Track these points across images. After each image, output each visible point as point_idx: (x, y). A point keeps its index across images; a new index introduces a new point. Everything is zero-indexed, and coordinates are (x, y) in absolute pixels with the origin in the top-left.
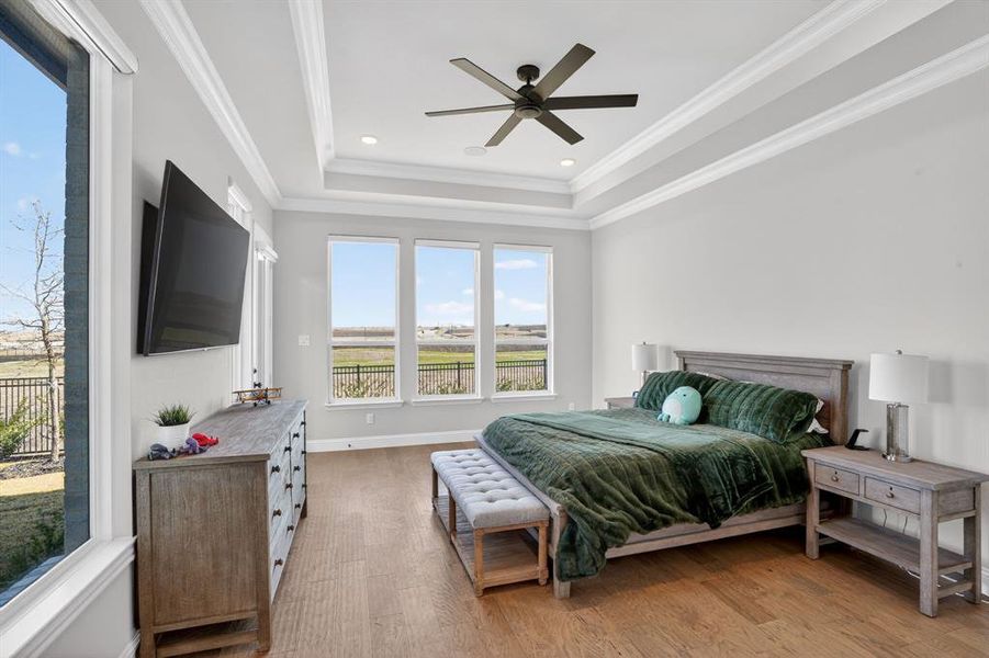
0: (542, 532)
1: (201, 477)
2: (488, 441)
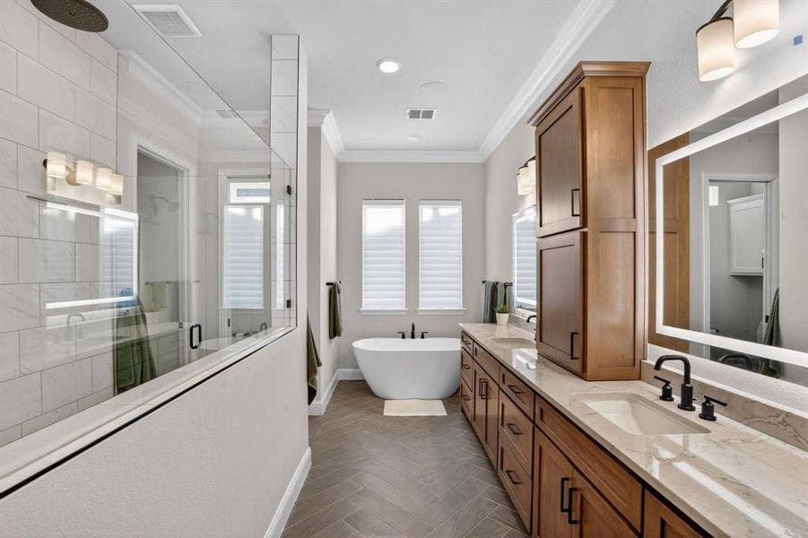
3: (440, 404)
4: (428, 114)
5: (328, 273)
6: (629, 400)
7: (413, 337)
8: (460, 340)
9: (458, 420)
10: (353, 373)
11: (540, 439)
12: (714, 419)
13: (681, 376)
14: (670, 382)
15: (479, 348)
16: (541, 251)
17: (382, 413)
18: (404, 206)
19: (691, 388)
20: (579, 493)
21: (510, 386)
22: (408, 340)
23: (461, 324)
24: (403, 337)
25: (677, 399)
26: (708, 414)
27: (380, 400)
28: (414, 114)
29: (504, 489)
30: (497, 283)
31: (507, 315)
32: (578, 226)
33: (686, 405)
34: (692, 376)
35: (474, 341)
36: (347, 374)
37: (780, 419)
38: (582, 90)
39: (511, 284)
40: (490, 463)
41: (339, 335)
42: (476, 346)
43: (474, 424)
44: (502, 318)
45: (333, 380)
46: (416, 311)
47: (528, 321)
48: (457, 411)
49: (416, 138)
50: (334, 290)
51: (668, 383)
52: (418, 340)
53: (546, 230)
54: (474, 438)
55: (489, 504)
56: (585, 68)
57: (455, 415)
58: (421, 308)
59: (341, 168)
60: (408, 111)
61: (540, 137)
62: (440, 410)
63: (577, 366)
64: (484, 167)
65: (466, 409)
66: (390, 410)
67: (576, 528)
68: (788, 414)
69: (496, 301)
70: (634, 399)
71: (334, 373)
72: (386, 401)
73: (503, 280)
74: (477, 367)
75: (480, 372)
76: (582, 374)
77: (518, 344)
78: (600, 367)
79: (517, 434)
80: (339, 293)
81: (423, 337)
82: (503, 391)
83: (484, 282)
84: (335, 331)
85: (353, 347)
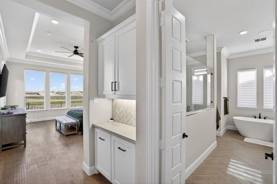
0: (77, 126)
1: (12, 118)
2: (68, 114)
4: (264, 39)
5: (224, 94)
7: (260, 118)
10: (233, 128)
17: (243, 140)
18: (256, 71)
22: (258, 119)
24: (255, 118)
27: (244, 137)
28: (257, 41)
36: (230, 127)
41: (228, 114)
46: (262, 109)
49: (260, 46)
50: (226, 100)
52: (262, 120)
58: (264, 108)
66: (246, 140)
71: (226, 126)
80: (228, 101)
81: (265, 118)
84: (226, 112)
85: (233, 118)
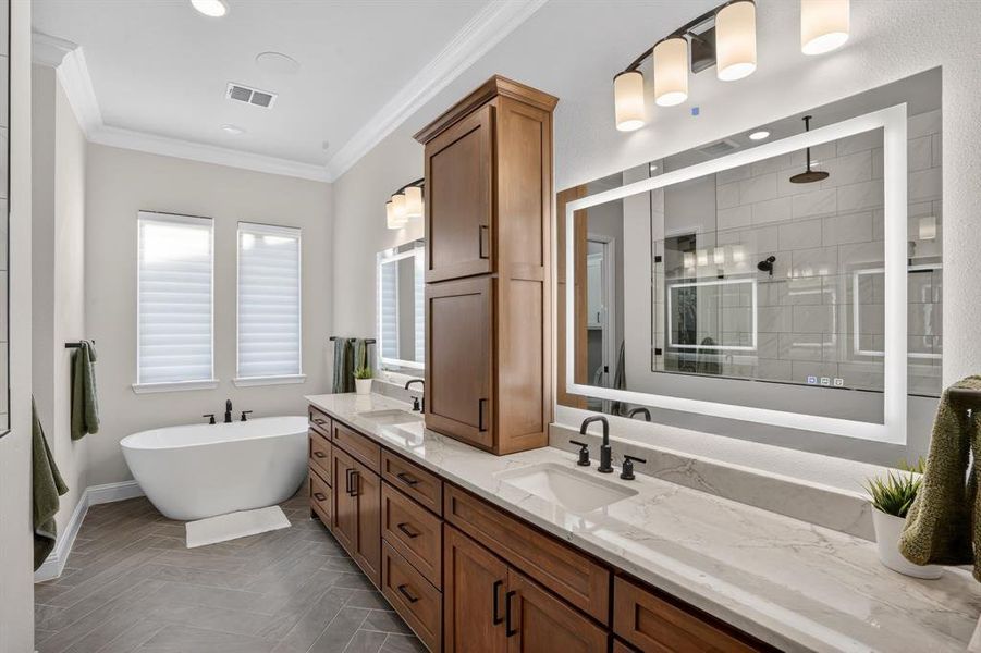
3: (278, 512)
4: (263, 99)
5: (69, 326)
6: (547, 471)
7: (228, 419)
8: (307, 419)
9: (308, 528)
10: (120, 490)
11: (453, 538)
12: (633, 478)
13: (599, 438)
14: (586, 446)
15: (340, 427)
16: (431, 300)
17: (185, 545)
18: (213, 229)
19: (610, 449)
20: (517, 595)
21: (401, 476)
22: (221, 426)
23: (308, 397)
24: (212, 421)
25: (595, 462)
26: (628, 474)
27: (180, 523)
28: (241, 94)
29: (392, 609)
30: (354, 340)
31: (370, 380)
32: (487, 271)
33: (606, 468)
34: (610, 437)
35: (332, 418)
36: (107, 492)
37: (687, 468)
38: (493, 110)
39: (374, 341)
40: (365, 579)
41: (93, 430)
42: (335, 425)
43: (337, 532)
44: (363, 385)
45: (79, 507)
46: (232, 381)
47: (407, 388)
48: (305, 517)
49: (238, 132)
50: (81, 358)
51: (585, 446)
52: (236, 425)
53: (436, 275)
54: (336, 551)
55: (375, 637)
56: (500, 84)
57: (302, 522)
58: (239, 378)
59: (93, 153)
60: (231, 86)
61: (431, 158)
62: (279, 520)
63: (487, 440)
64: (333, 190)
65: (319, 511)
66: (196, 537)
67: (514, 642)
68: (694, 461)
69: (351, 364)
70: (551, 469)
71: (81, 497)
72: (188, 524)
73: (361, 336)
74: (338, 453)
75: (343, 458)
76: (493, 449)
77: (391, 418)
78: (512, 437)
79: (415, 536)
80: (92, 360)
81: (244, 419)
82: (386, 481)
83: (331, 339)
84: (83, 421)
85: (121, 447)
